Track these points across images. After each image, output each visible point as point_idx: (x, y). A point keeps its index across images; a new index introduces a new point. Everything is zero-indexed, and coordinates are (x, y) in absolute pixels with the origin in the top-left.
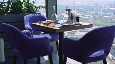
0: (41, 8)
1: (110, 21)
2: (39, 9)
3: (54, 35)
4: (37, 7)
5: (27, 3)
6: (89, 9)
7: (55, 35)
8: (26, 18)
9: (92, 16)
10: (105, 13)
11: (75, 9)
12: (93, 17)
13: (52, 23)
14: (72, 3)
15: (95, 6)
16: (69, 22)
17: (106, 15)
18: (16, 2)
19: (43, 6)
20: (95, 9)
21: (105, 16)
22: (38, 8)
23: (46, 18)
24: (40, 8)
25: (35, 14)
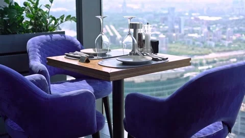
0: (66, 20)
1: (201, 44)
2: (62, 22)
3: (99, 83)
4: (56, 19)
5: (34, 8)
6: (157, 20)
7: (101, 83)
8: (31, 45)
9: (164, 35)
10: (190, 28)
11: (148, 24)
12: (166, 37)
13: (95, 58)
14: (121, 6)
15: (168, 14)
16: (137, 54)
17: (193, 32)
18: (8, 6)
19: (70, 16)
20: (170, 19)
21: (191, 33)
22: (58, 19)
23: (78, 42)
24: (64, 20)
25: (54, 35)
